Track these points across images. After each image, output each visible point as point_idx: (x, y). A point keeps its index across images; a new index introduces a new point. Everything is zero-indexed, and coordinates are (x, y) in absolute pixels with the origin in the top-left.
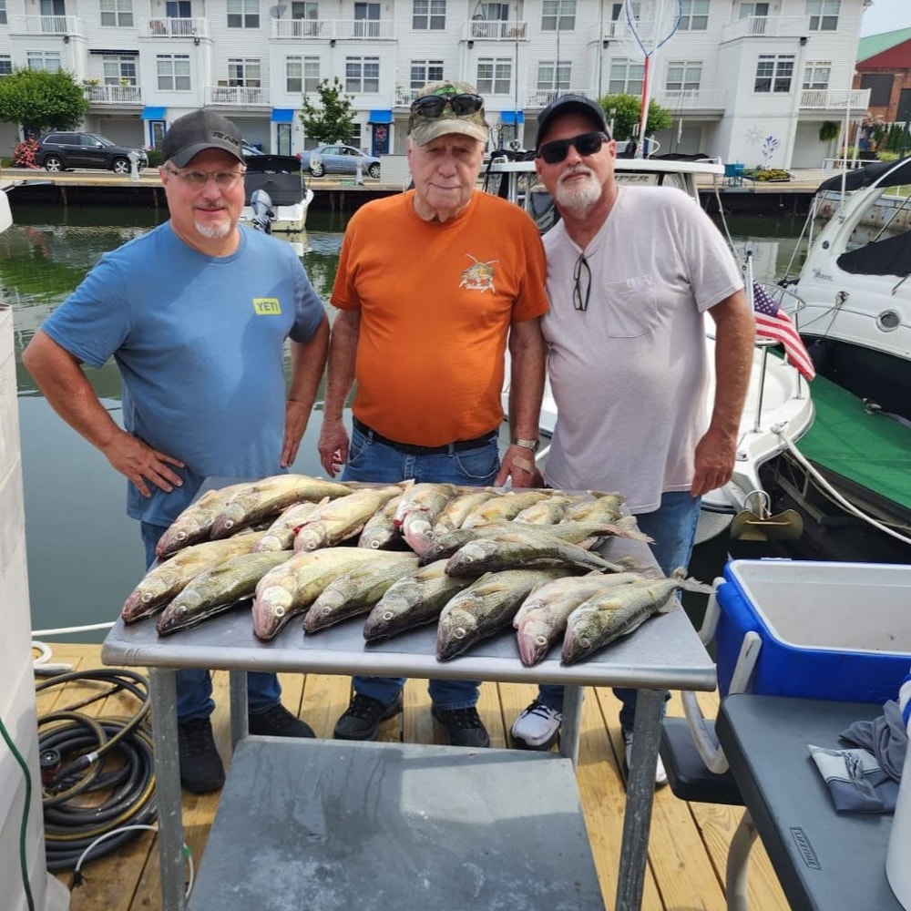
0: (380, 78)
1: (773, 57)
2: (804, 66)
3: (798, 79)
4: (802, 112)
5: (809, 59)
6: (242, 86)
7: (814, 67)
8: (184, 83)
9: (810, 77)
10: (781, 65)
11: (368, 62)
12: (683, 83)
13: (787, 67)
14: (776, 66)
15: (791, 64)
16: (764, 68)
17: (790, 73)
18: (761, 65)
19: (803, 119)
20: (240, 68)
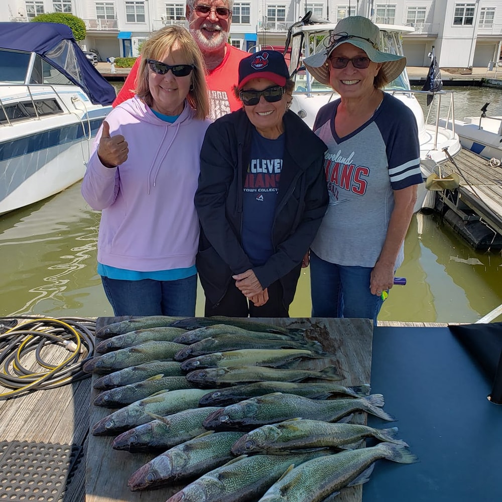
0: (251, 15)
1: (464, 5)
2: (480, 11)
3: (477, 17)
4: (479, 36)
5: (483, 6)
6: (174, 19)
7: (486, 11)
8: (141, 18)
9: (483, 17)
10: (468, 10)
11: (243, 6)
12: (416, 19)
13: (471, 11)
14: (465, 10)
15: (473, 9)
16: (459, 11)
17: (472, 14)
18: (457, 10)
19: (479, 40)
20: (172, 9)
